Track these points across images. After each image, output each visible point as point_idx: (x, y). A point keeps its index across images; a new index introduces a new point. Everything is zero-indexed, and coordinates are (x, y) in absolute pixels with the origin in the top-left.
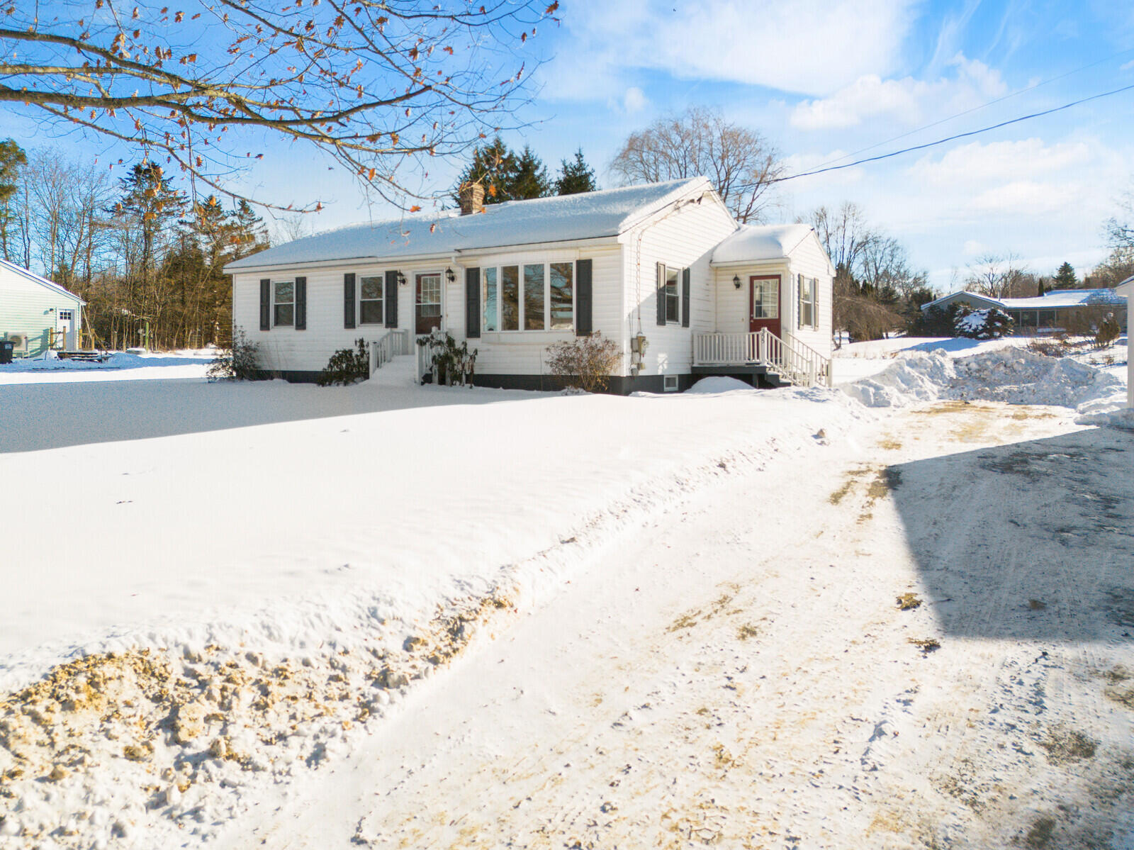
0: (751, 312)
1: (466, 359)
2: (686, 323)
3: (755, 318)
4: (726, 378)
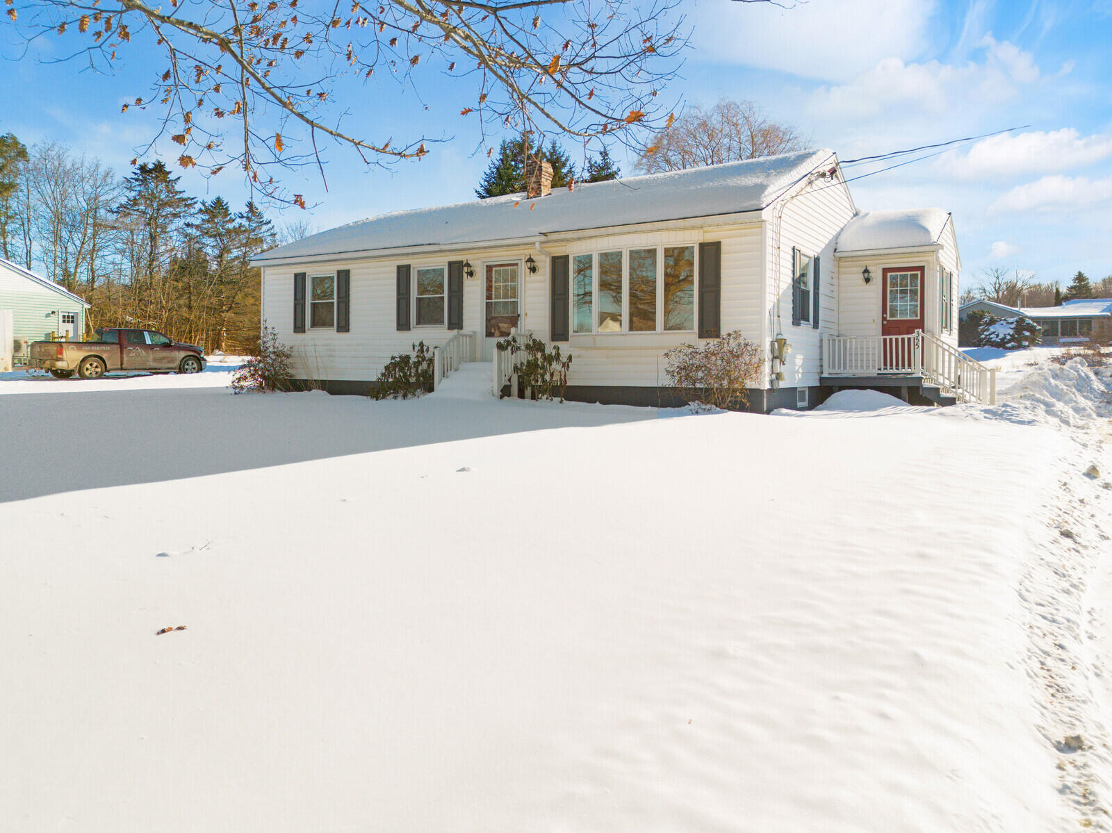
0: (884, 311)
1: (556, 366)
2: (816, 326)
3: (888, 318)
4: (869, 391)
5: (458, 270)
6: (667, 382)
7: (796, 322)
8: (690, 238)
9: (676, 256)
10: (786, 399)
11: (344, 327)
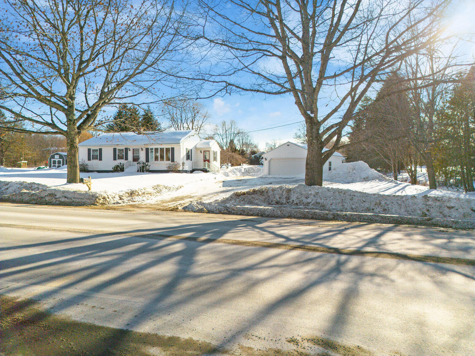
0: (204, 158)
1: (147, 167)
2: (191, 160)
4: (199, 171)
5: (127, 149)
6: (166, 169)
7: (187, 160)
8: (169, 146)
9: (167, 150)
10: (186, 172)
11: (101, 159)
